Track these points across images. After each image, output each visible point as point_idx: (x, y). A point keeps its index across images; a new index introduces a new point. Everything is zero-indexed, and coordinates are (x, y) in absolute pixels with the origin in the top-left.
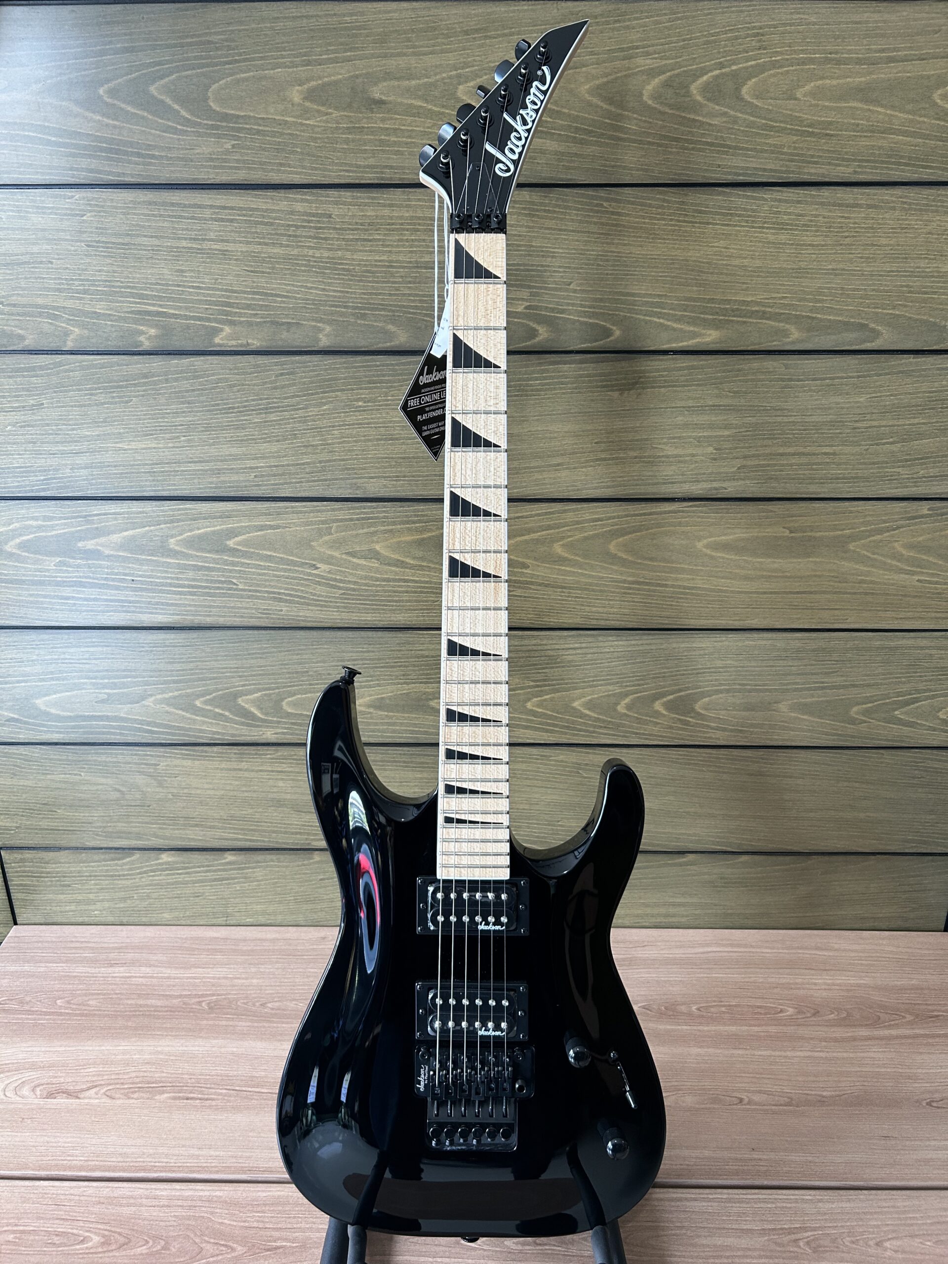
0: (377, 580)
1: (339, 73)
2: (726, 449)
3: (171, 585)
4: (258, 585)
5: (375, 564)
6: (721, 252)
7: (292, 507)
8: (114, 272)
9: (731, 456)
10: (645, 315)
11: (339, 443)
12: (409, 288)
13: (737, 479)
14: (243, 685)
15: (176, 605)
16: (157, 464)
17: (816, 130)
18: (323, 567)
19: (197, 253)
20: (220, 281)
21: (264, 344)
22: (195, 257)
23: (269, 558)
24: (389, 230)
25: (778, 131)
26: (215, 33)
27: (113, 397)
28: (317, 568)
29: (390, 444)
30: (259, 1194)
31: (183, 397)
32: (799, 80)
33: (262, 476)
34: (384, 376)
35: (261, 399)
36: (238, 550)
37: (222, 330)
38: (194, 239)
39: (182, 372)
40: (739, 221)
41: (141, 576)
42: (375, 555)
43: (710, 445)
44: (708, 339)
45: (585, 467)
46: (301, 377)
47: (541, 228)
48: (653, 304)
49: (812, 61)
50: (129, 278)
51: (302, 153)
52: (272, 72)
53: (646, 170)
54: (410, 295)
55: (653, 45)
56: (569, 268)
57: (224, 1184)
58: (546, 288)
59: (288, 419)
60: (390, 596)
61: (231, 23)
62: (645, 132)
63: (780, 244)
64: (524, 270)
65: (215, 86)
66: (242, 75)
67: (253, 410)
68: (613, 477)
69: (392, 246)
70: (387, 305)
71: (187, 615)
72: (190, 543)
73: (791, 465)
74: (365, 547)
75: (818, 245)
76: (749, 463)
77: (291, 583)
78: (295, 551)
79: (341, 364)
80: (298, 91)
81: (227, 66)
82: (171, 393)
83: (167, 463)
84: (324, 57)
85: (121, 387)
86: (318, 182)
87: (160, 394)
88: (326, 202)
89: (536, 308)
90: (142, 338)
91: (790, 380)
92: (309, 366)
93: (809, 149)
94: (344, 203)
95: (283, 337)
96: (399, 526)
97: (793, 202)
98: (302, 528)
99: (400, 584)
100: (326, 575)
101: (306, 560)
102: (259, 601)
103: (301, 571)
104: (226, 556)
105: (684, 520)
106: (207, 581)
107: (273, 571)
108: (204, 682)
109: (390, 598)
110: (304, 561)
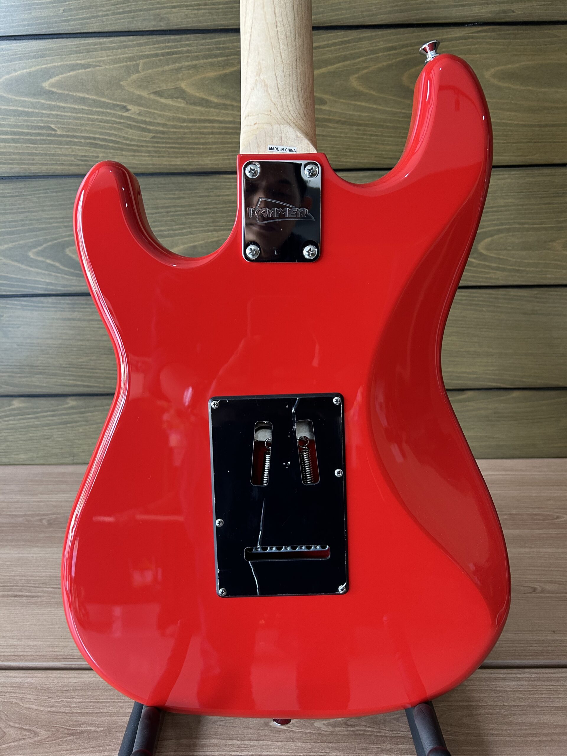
0: (184, 121)
4: (74, 130)
5: (182, 104)
7: (101, 44)
18: (134, 109)
23: (83, 100)
28: (128, 110)
30: (70, 680)
36: (53, 93)
42: (181, 94)
57: (37, 671)
60: (197, 138)
72: (10, 86)
74: (170, 86)
78: (106, 92)
96: (202, 61)
98: (111, 66)
99: (205, 125)
100: (136, 117)
101: (116, 101)
102: (77, 147)
103: (114, 114)
104: (43, 99)
105: (473, 47)
106: (28, 127)
107: (87, 114)
108: (35, 233)
109: (197, 141)
110: (115, 103)
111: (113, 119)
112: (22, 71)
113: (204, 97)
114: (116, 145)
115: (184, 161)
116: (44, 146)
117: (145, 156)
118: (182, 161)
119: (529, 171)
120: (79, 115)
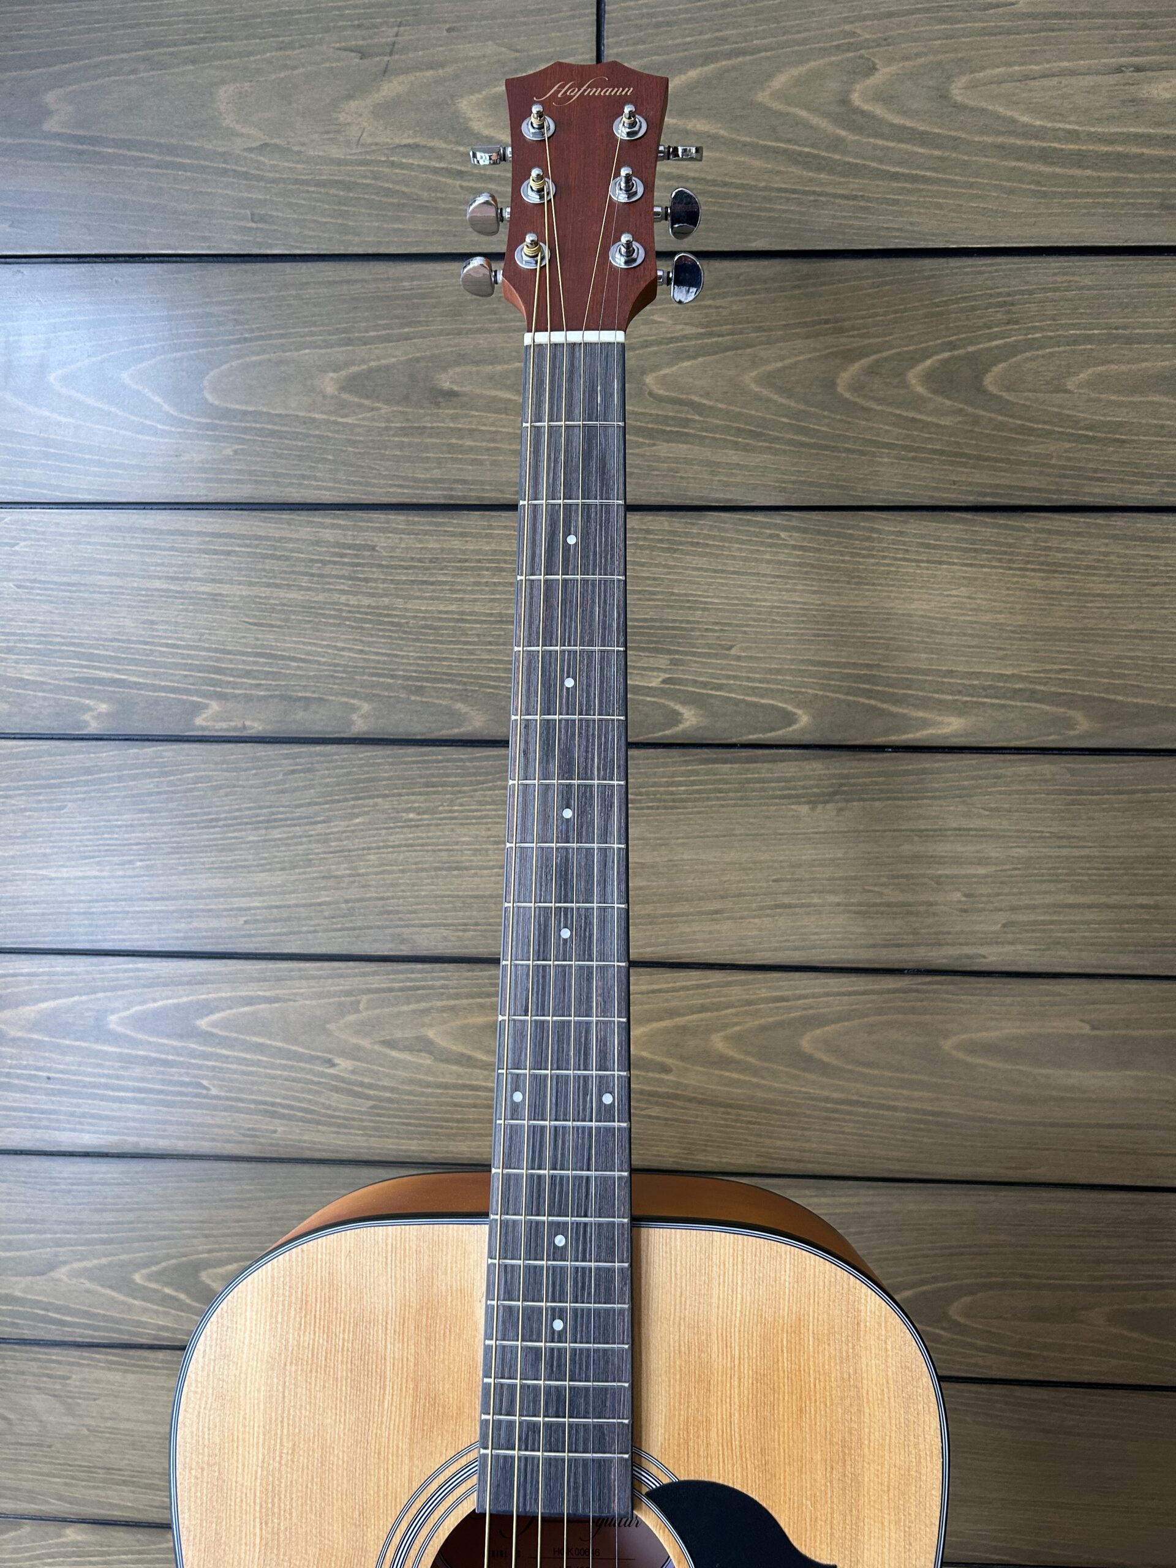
0: (428, 1085)
1: (395, 355)
2: (982, 895)
3: (106, 1087)
4: (240, 1090)
5: (426, 1060)
6: (962, 603)
7: (300, 970)
8: (53, 622)
9: (990, 906)
10: (847, 694)
11: (377, 874)
12: (490, 650)
13: (1002, 943)
14: (210, 1251)
15: (113, 1118)
16: (97, 901)
17: (1099, 435)
18: (344, 1064)
19: (176, 598)
20: (206, 636)
21: (269, 727)
22: (173, 603)
23: (260, 1048)
24: (461, 569)
25: (1040, 436)
26: (220, 303)
27: (39, 802)
28: (333, 1065)
29: (457, 877)
31: (143, 803)
32: (1069, 366)
33: (256, 921)
34: (448, 775)
35: (260, 808)
36: (212, 1035)
37: (206, 707)
38: (172, 578)
39: (143, 766)
40: (987, 560)
41: (61, 1072)
42: (425, 1046)
43: (958, 890)
44: (946, 730)
45: (759, 917)
46: (324, 777)
47: (686, 568)
48: (859, 678)
49: (1088, 339)
50: (74, 631)
51: (335, 462)
52: (296, 354)
53: (844, 488)
54: (490, 661)
55: (849, 319)
56: (729, 624)
58: (694, 654)
59: (300, 837)
61: (241, 290)
62: (840, 435)
63: (1053, 592)
64: (659, 628)
65: (212, 373)
66: (254, 358)
67: (247, 823)
68: (805, 934)
69: (464, 591)
70: (455, 675)
71: (128, 1135)
72: (141, 1022)
73: (1088, 923)
74: (409, 1033)
75: (1111, 596)
76: (1020, 917)
77: (291, 1089)
78: (302, 1038)
79: (383, 757)
80: (332, 379)
81: (233, 347)
82: (125, 797)
83: (113, 900)
84: (372, 334)
85: (50, 786)
86: (356, 501)
87: (109, 798)
88: (367, 529)
89: (680, 681)
90: (87, 717)
91: (1080, 792)
92: (337, 761)
93: (1089, 461)
94: (395, 531)
95: (298, 717)
96: (465, 1002)
97: (1070, 534)
98: (314, 1002)
99: (464, 1092)
100: (346, 1076)
101: (317, 1051)
102: (242, 1115)
103: (311, 1070)
104: (194, 1043)
105: (919, 1004)
106: (163, 1082)
107: (266, 1067)
108: (149, 1244)
109: (448, 1116)
110: (313, 1053)
111: (308, 1077)
112: (165, 1002)
113: (465, 1051)
114: (309, 1116)
115: (423, 1145)
116: (187, 1111)
117: (356, 1135)
118: (420, 1145)
119: (1032, 1193)
120: (251, 1069)
